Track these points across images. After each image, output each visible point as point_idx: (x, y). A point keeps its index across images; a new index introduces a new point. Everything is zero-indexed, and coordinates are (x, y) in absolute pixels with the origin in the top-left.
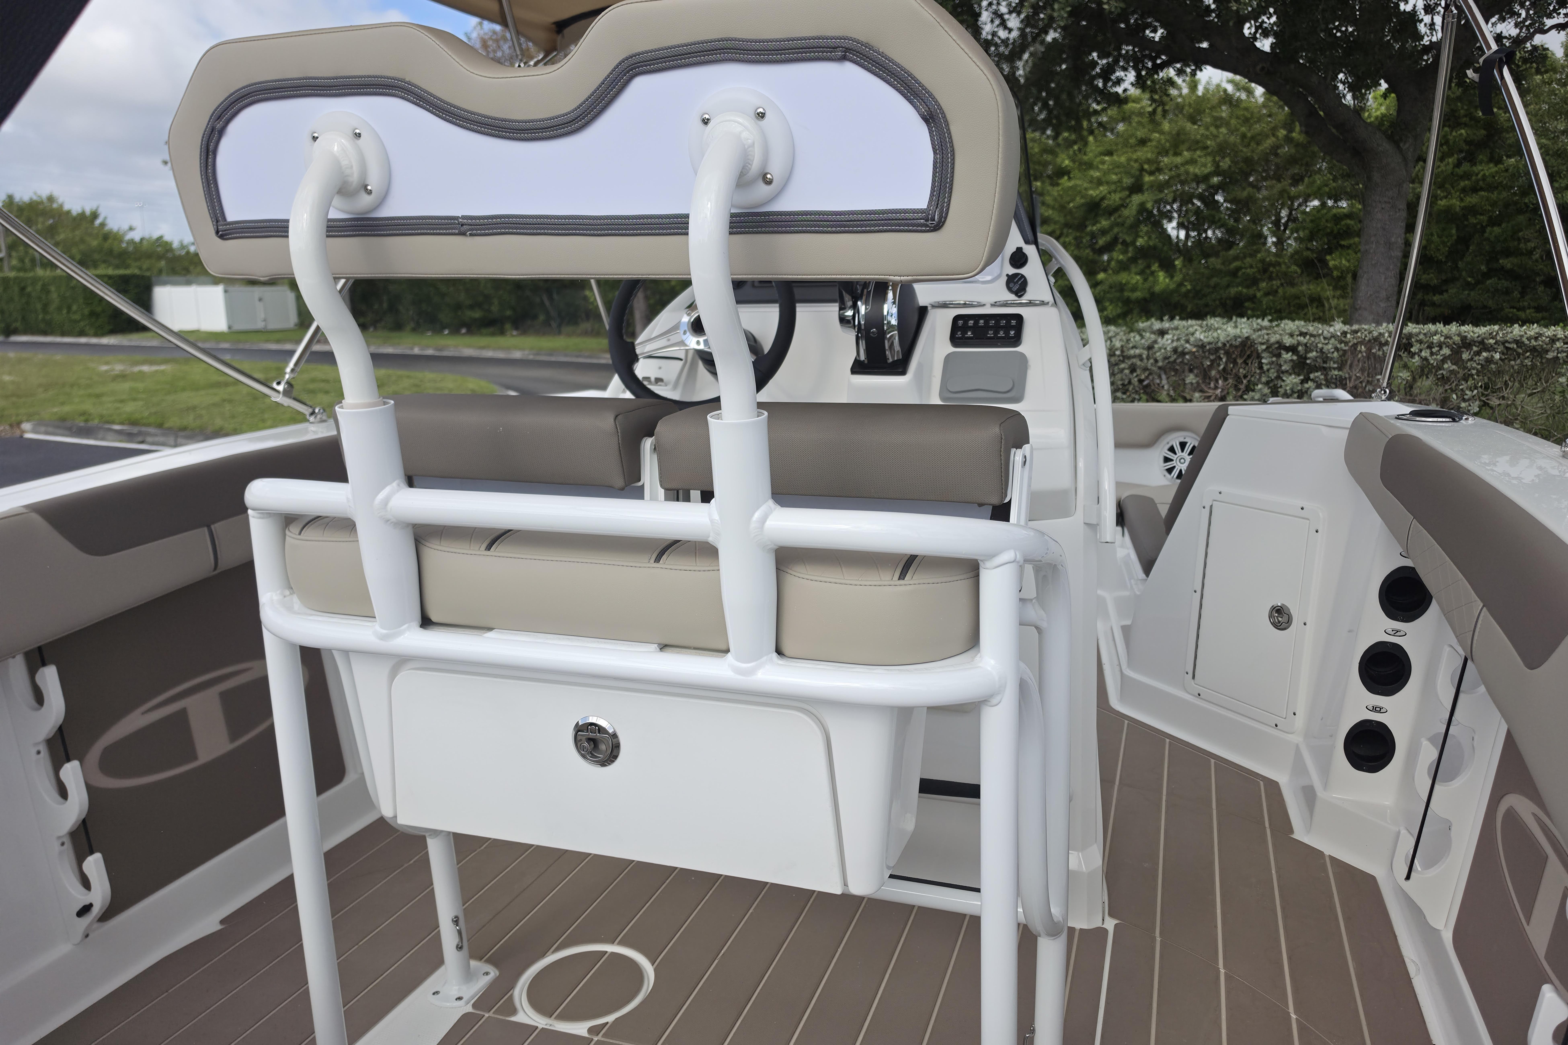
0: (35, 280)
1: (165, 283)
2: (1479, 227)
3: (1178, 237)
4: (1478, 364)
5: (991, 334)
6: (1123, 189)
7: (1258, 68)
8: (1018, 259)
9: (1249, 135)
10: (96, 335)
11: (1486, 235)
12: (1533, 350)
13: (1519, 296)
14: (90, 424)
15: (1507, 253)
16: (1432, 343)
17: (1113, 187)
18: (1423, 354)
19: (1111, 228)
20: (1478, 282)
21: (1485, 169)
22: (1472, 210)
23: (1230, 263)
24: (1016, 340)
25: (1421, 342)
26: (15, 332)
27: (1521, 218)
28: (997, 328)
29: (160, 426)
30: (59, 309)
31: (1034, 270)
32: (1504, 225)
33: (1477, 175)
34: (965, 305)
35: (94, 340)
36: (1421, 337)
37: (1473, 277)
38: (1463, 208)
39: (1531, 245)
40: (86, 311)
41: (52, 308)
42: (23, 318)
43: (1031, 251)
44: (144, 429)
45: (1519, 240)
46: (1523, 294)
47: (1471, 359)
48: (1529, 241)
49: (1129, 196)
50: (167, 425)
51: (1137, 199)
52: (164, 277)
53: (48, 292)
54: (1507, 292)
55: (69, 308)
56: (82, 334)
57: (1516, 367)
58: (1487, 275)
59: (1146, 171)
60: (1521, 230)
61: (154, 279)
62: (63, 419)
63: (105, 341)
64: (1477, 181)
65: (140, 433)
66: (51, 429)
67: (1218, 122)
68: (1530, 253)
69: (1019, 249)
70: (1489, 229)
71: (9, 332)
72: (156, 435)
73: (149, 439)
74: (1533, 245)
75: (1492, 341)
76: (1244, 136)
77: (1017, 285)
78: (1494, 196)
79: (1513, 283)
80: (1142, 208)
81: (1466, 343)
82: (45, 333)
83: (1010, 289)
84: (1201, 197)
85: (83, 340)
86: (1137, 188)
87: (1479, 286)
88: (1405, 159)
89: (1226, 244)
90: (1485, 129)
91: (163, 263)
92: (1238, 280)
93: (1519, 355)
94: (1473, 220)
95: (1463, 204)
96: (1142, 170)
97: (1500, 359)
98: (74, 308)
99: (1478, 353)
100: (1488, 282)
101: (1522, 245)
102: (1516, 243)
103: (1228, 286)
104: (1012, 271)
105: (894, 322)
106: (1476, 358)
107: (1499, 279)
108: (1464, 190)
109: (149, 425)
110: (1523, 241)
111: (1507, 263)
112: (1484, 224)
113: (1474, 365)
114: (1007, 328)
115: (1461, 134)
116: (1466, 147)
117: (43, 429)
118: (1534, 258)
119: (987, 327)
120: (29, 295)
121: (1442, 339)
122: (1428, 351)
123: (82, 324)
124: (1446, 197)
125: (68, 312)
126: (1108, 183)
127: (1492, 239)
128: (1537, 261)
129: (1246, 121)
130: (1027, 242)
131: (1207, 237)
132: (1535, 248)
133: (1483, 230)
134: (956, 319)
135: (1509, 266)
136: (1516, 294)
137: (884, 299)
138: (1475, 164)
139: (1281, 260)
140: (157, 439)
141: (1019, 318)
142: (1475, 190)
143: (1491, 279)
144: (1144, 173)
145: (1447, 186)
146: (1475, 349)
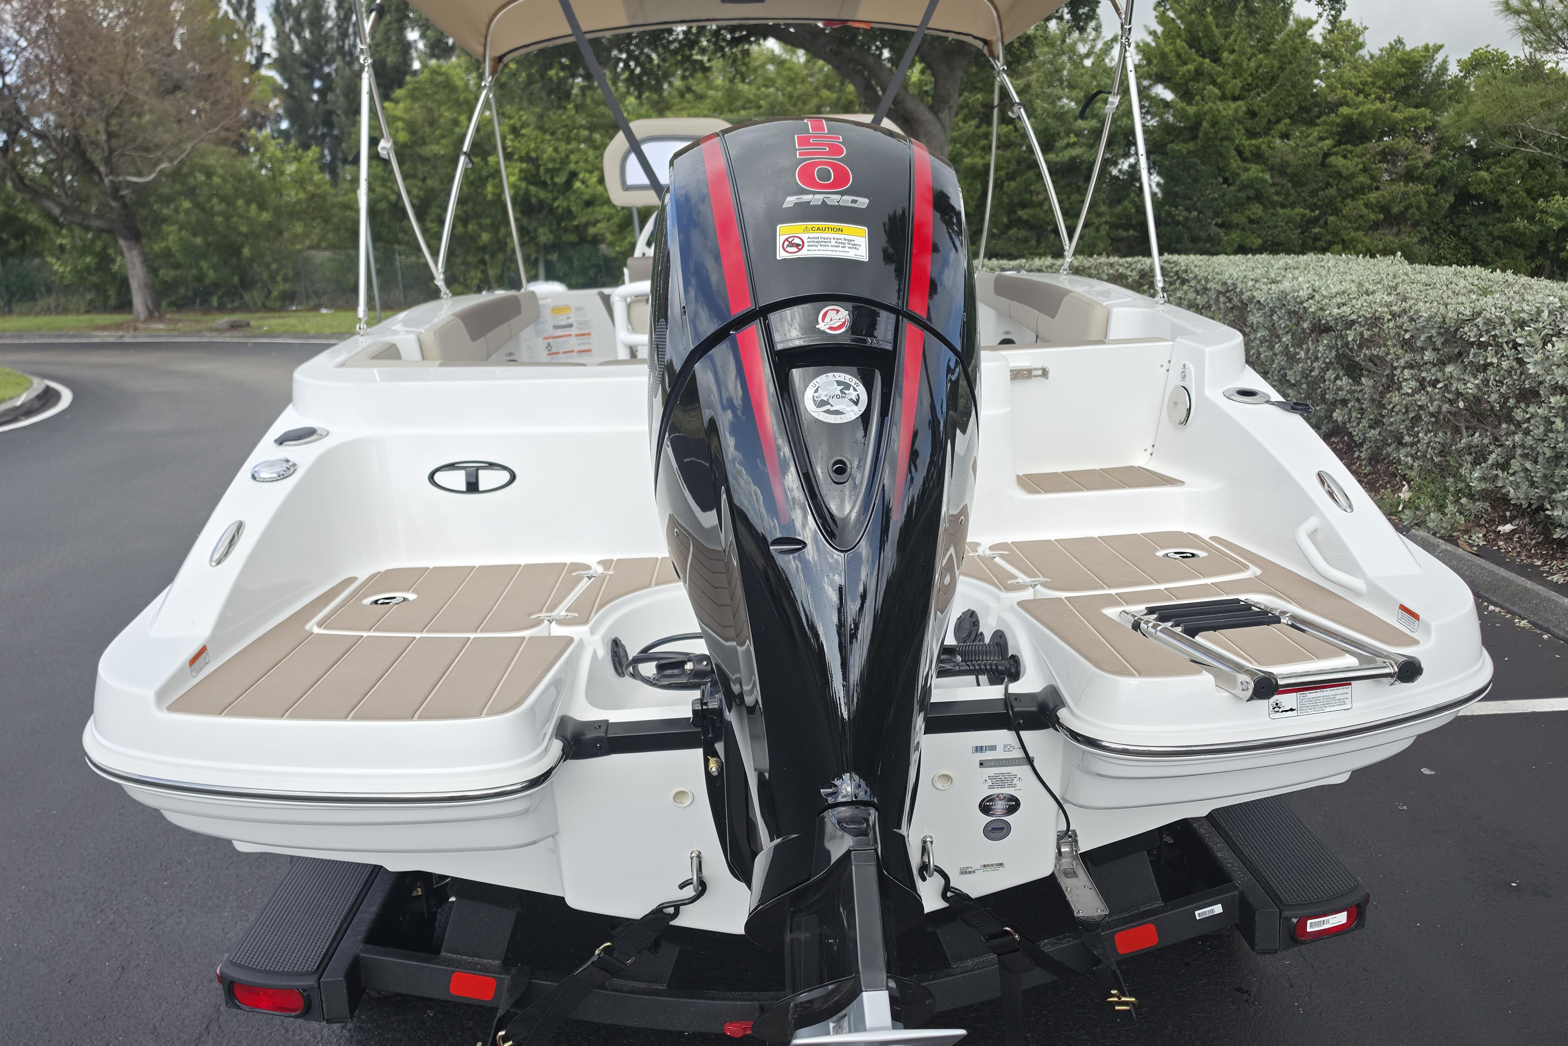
7: (828, 49)
9: (795, 95)
15: (1023, 205)
21: (1000, 130)
32: (1018, 179)
37: (997, 228)
45: (1031, 192)
46: (1039, 241)
54: (1026, 240)
58: (1008, 227)
60: (1032, 184)
67: (769, 82)
70: (1006, 184)
76: (790, 96)
88: (943, 127)
100: (1011, 232)
101: (1034, 198)
107: (1019, 229)
111: (1023, 214)
115: (978, 99)
116: (982, 110)
124: (969, 155)
127: (1010, 192)
129: (791, 81)
136: (1033, 242)
143: (1012, 229)
145: (970, 144)
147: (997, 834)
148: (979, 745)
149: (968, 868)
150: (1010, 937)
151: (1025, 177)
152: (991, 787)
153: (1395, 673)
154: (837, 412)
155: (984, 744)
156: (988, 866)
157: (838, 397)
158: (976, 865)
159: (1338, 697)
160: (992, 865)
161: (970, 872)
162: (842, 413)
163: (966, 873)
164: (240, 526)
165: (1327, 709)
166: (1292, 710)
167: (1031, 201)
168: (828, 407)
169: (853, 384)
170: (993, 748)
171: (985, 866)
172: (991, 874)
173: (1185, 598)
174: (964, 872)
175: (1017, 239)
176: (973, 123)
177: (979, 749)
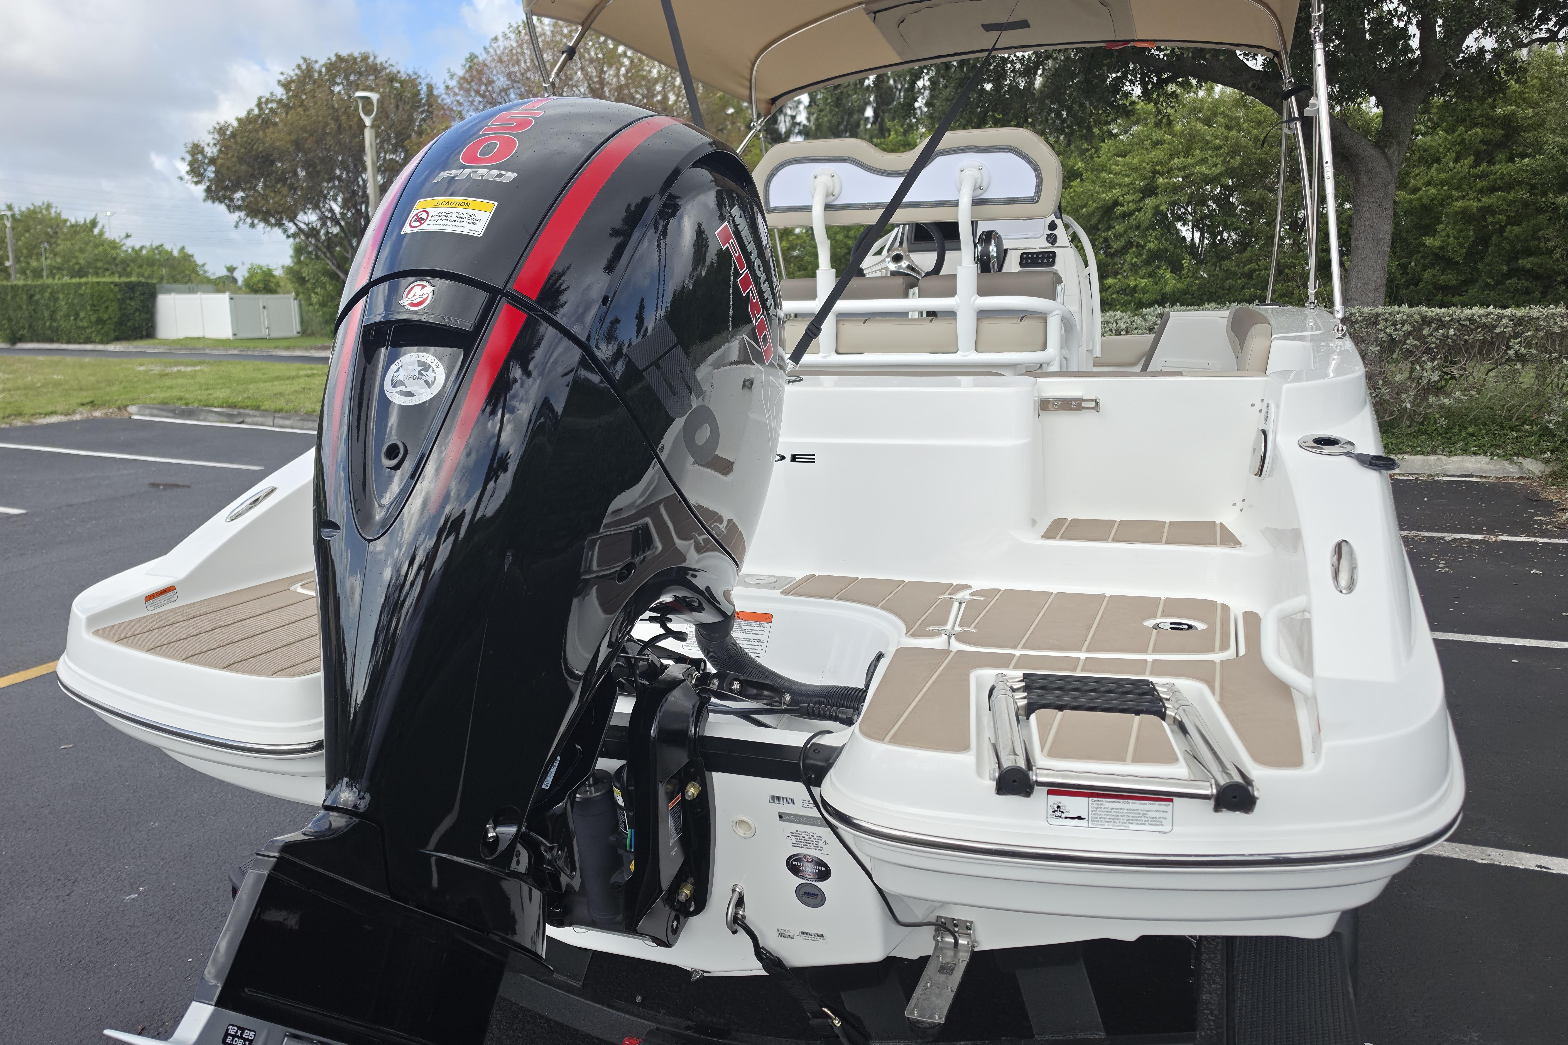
0: (44, 288)
1: (169, 291)
2: (1497, 226)
3: (1192, 239)
4: (1437, 339)
5: (1040, 261)
6: (1136, 191)
7: (1251, 83)
8: (1053, 226)
10: (102, 342)
11: (1506, 234)
12: (1484, 326)
13: (1539, 296)
14: (191, 407)
15: (1527, 253)
16: (1396, 321)
17: (1126, 189)
18: (1388, 330)
19: (1125, 232)
20: (1497, 283)
21: (1502, 168)
22: (1488, 210)
23: (1245, 265)
24: (1053, 264)
25: (1386, 320)
26: (21, 340)
27: (1542, 218)
28: (1043, 258)
29: (257, 408)
30: (67, 316)
31: (1060, 232)
32: (1524, 225)
33: (1495, 174)
34: (1025, 249)
35: (100, 347)
36: (1387, 316)
37: (1492, 278)
38: (1481, 209)
39: (1551, 244)
40: (93, 318)
41: (59, 314)
42: (30, 326)
43: (1059, 222)
44: (242, 411)
45: (1539, 239)
47: (1431, 335)
48: (1549, 240)
49: (1142, 199)
50: (262, 408)
51: (1150, 202)
52: (165, 285)
53: (56, 299)
54: (1528, 292)
55: (77, 316)
56: (88, 341)
57: (1470, 341)
58: (1508, 275)
59: (1158, 173)
60: (1542, 229)
61: (158, 286)
62: (164, 403)
63: (111, 347)
64: (1495, 181)
65: (239, 414)
66: (155, 412)
68: (1551, 252)
69: (1053, 221)
70: (1508, 229)
71: (14, 339)
72: (255, 416)
73: (248, 420)
74: (1553, 244)
75: (1448, 319)
77: (1052, 239)
78: (1511, 196)
79: (1534, 283)
80: (1157, 211)
81: (1426, 321)
82: (51, 341)
83: (1048, 241)
84: (1216, 199)
85: (89, 347)
86: (1150, 191)
87: (1499, 287)
89: (1242, 246)
90: (1503, 129)
91: (164, 271)
92: (1254, 282)
93: (1472, 330)
94: (1490, 219)
95: (1480, 204)
96: (1155, 172)
97: (1455, 334)
98: (82, 315)
99: (1437, 329)
100: (1509, 282)
101: (1542, 245)
102: (1536, 243)
103: (1243, 288)
104: (1049, 232)
105: (995, 255)
106: (1435, 334)
107: (1519, 279)
108: (1481, 191)
109: (247, 407)
110: (1543, 240)
111: (1525, 263)
112: (1503, 224)
113: (1434, 340)
114: (1048, 257)
115: (1477, 134)
116: (1483, 148)
117: (148, 411)
118: (1554, 257)
119: (1038, 258)
120: (37, 303)
121: (1405, 317)
122: (1393, 328)
123: (89, 331)
124: (1462, 198)
125: (75, 319)
126: (1120, 185)
127: (1512, 238)
128: (1557, 260)
130: (1057, 218)
131: (1222, 240)
132: (1555, 247)
133: (1502, 229)
134: (1022, 255)
135: (1529, 266)
136: (1537, 294)
137: (990, 244)
138: (1494, 164)
139: (1297, 262)
140: (255, 419)
141: (1054, 253)
142: (1492, 190)
143: (1511, 279)
144: (1157, 176)
146: (1434, 325)
147: (811, 900)
148: (776, 795)
149: (785, 931)
150: (829, 1021)
151: (1532, 222)
152: (796, 845)
153: (1212, 795)
154: (410, 394)
155: (781, 795)
156: (807, 934)
157: (414, 378)
158: (794, 931)
159: (1150, 814)
160: (812, 934)
161: (789, 937)
162: (413, 395)
163: (785, 936)
164: (273, 490)
165: (1132, 827)
166: (1079, 818)
167: (1538, 248)
168: (402, 388)
169: (433, 365)
170: (791, 801)
171: (803, 933)
172: (809, 943)
173: (1090, 671)
174: (782, 934)
175: (1517, 290)
176: (1468, 161)
177: (776, 799)
